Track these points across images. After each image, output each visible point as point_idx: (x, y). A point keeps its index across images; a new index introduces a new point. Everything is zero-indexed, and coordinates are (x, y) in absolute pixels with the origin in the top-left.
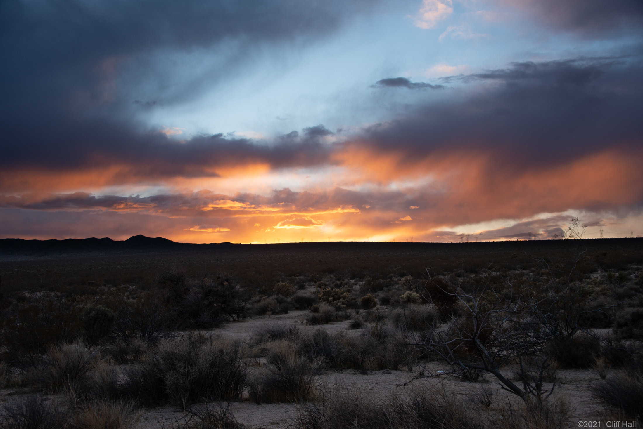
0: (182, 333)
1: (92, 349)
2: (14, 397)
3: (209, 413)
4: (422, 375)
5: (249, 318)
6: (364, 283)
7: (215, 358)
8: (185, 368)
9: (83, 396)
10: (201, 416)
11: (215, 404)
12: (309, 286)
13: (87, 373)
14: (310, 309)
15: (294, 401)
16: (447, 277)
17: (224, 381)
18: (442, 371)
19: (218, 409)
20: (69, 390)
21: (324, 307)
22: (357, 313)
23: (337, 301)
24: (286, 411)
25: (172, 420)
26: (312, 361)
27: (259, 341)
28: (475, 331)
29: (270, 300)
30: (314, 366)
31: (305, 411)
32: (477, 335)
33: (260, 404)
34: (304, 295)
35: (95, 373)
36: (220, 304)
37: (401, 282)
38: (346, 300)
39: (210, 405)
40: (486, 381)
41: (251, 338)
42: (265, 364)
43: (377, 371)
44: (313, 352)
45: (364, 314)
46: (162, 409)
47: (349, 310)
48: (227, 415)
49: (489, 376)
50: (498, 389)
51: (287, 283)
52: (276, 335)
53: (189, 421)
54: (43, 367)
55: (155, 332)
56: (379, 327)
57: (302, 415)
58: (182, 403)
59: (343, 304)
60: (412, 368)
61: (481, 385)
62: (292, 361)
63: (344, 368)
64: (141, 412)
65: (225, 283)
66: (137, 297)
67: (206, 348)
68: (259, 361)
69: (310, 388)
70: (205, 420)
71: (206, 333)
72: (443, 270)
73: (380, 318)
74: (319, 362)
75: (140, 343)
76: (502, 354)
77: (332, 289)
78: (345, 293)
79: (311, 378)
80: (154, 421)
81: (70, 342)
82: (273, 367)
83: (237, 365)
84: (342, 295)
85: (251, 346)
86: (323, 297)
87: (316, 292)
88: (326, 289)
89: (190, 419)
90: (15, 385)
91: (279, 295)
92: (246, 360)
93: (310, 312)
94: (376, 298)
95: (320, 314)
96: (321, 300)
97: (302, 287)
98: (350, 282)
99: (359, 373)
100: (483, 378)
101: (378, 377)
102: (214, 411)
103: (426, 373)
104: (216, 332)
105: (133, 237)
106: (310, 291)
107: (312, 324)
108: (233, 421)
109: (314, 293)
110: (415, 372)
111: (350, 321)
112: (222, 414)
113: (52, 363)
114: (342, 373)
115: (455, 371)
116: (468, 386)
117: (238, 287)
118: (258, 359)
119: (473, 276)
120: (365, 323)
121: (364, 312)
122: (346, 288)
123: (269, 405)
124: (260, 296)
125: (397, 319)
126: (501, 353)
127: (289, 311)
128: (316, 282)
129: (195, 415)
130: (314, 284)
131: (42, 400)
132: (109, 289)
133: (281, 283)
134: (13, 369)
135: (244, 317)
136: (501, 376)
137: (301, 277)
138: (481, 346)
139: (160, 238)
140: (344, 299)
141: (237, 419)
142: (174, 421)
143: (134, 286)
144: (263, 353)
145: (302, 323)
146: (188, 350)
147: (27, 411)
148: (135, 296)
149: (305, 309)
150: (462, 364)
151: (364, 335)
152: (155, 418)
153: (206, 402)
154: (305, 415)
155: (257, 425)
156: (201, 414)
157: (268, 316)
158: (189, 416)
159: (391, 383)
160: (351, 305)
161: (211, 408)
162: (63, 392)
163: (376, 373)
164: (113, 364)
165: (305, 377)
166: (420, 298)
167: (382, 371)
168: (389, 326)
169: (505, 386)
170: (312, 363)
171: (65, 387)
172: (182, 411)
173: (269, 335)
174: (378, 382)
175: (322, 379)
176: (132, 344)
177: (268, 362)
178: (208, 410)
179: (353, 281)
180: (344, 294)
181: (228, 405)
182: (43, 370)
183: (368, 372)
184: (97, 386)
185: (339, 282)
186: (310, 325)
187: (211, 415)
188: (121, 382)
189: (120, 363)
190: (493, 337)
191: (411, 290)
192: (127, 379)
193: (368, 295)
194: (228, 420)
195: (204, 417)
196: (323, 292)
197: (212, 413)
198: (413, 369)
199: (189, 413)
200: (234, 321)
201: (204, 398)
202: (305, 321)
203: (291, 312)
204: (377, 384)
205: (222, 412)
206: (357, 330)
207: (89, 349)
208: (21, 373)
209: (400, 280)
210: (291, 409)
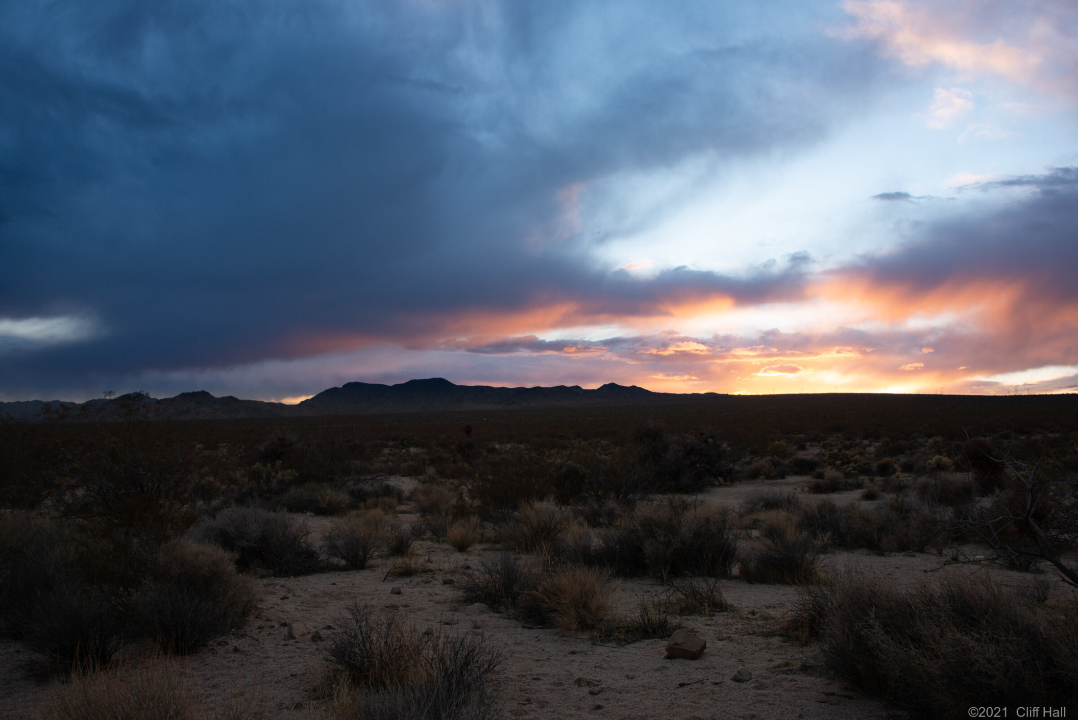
0: (660, 496)
1: (563, 509)
2: (488, 552)
3: (693, 590)
4: (955, 559)
5: (738, 482)
6: (880, 444)
7: (700, 527)
8: (665, 536)
9: (557, 559)
10: (684, 592)
11: (700, 579)
12: (811, 446)
13: (559, 535)
14: (812, 475)
15: (794, 583)
16: (988, 439)
17: (710, 555)
18: (982, 557)
19: (704, 585)
20: (542, 551)
21: (830, 473)
22: (872, 480)
23: (847, 465)
24: (783, 593)
25: (651, 593)
26: (815, 536)
27: (752, 510)
28: (1028, 507)
29: (764, 462)
30: (818, 543)
31: (808, 596)
32: (1031, 513)
33: (753, 584)
34: (804, 457)
35: (567, 535)
36: (703, 465)
37: (927, 443)
38: (857, 464)
39: (694, 581)
40: (1039, 571)
41: (741, 506)
42: (757, 538)
43: (898, 552)
44: (817, 526)
45: (880, 482)
46: (640, 580)
47: (861, 478)
48: (714, 593)
49: (1045, 565)
50: (1057, 582)
51: (784, 442)
52: (771, 504)
53: (671, 595)
54: (514, 524)
55: (630, 493)
56: (900, 499)
57: (805, 600)
58: (663, 576)
59: (854, 469)
60: (942, 551)
61: (1033, 575)
62: (791, 535)
63: (855, 548)
64: (618, 582)
65: (710, 440)
66: (609, 454)
67: (690, 514)
68: (751, 533)
69: (813, 568)
70: (689, 597)
71: (689, 498)
72: (983, 429)
73: (900, 488)
74: (825, 538)
75: (615, 505)
76: (1063, 537)
77: (840, 450)
78: (857, 456)
79: (814, 557)
80: (632, 593)
81: (541, 499)
82: (768, 542)
83: (725, 537)
84: (852, 459)
85: (741, 516)
86: (828, 460)
87: (819, 454)
88: (832, 451)
89: (673, 594)
90: (488, 541)
91: (775, 456)
92: (735, 531)
93: (813, 478)
94: (896, 463)
95: (824, 481)
96: (826, 464)
97: (802, 448)
98: (863, 442)
99: (874, 554)
100: (1036, 566)
101: (898, 560)
102: (699, 588)
103: (961, 558)
104: (700, 497)
105: (605, 385)
106: (812, 453)
107: (816, 493)
108: (721, 601)
109: (818, 455)
110: (946, 555)
111: (863, 491)
112: (709, 592)
113: (523, 520)
114: (853, 553)
115: (999, 557)
116: (1016, 577)
117: (725, 445)
118: (749, 531)
119: (1023, 437)
120: (881, 494)
121: (880, 481)
122: (858, 450)
123: (764, 585)
124: (751, 456)
125: (924, 490)
126: (1061, 536)
127: (786, 476)
128: (819, 442)
129: (678, 590)
130: (818, 444)
131: (516, 559)
132: (580, 444)
133: (776, 442)
134: (486, 524)
135: (732, 481)
136: (1061, 565)
137: (801, 435)
138: (1037, 527)
139: (634, 387)
140: (855, 463)
141: (726, 599)
142: (654, 594)
143: (606, 440)
144: (755, 524)
145: (803, 491)
146: (669, 516)
147: (501, 569)
148: (608, 452)
149: (806, 474)
150: (1009, 548)
151: (881, 508)
152: (633, 590)
153: (691, 577)
154: (808, 600)
155: (749, 607)
156: (685, 590)
157: (761, 481)
158: (672, 591)
159: (915, 568)
160: (865, 470)
161: (696, 584)
162: (536, 553)
163: (895, 555)
164: (586, 526)
165: (807, 555)
166: (953, 465)
167: (904, 553)
168: (912, 498)
169: (1066, 578)
170: (815, 540)
171: (537, 548)
172: (662, 585)
173: (762, 504)
174: (897, 566)
175: (828, 558)
176: (605, 506)
177: (762, 535)
178: (692, 586)
179: (866, 442)
180: (855, 457)
181: (716, 583)
182: (515, 527)
183: (886, 553)
184: (570, 549)
185: (848, 443)
186: (813, 493)
187: (697, 591)
188: (594, 547)
189: (594, 527)
190: (1050, 516)
191: (941, 454)
192: (602, 544)
193: (887, 459)
194: (716, 599)
195: (687, 593)
196: (829, 454)
197: (697, 589)
198: (944, 552)
199: (671, 587)
200: (721, 485)
201: (687, 572)
202: (806, 489)
203: (789, 477)
204: (897, 568)
205: (708, 588)
206: (872, 502)
207: (561, 509)
208: (493, 529)
209: (927, 442)
210: (790, 592)
